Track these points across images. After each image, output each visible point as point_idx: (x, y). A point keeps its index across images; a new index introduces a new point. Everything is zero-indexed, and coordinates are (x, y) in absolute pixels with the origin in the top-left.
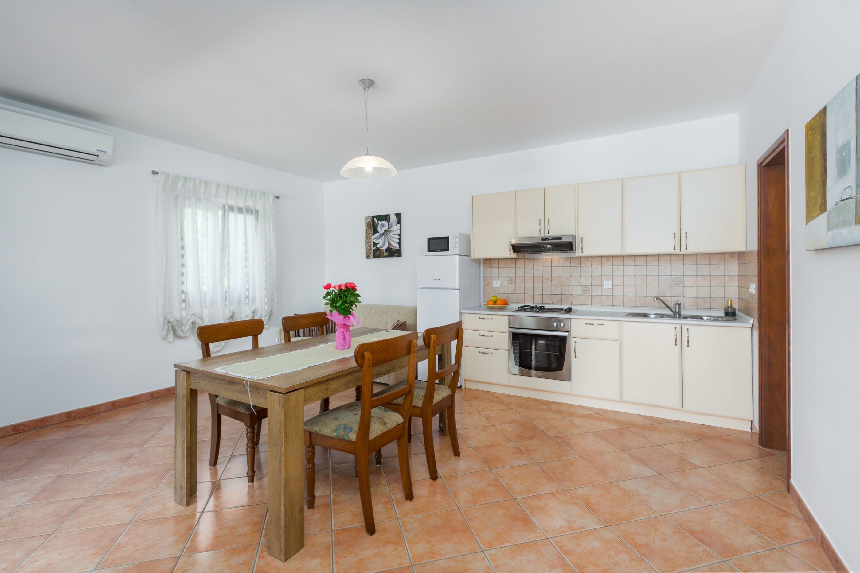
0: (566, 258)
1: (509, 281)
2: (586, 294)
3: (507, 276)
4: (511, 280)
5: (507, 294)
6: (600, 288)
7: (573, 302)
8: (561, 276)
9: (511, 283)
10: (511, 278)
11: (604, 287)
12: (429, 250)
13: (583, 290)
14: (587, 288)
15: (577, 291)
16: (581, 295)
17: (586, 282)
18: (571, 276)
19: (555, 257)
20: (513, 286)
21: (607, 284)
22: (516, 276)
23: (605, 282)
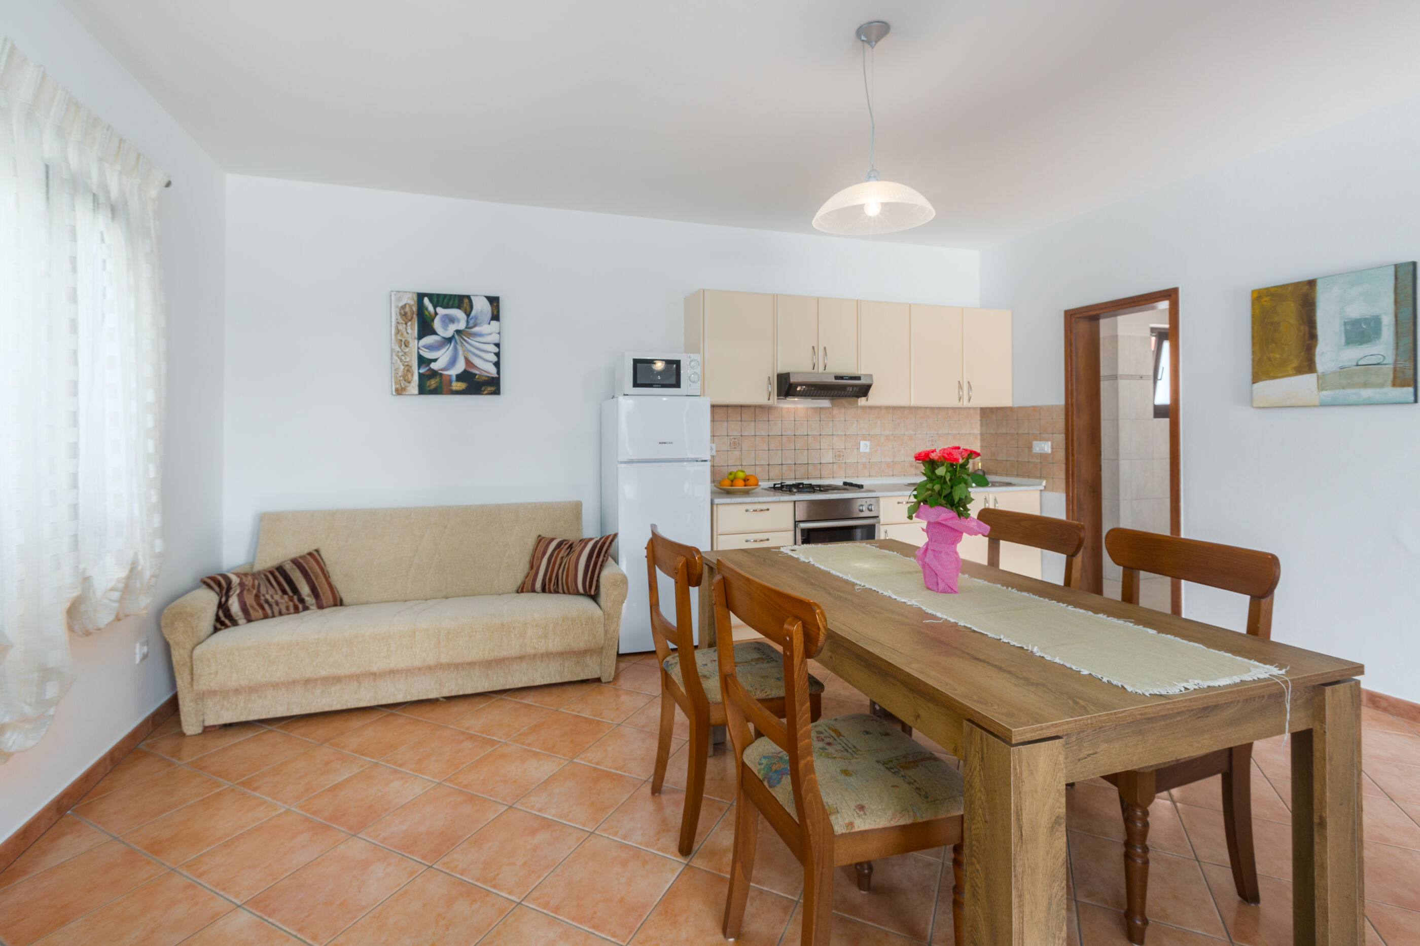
0: (814, 408)
1: (730, 444)
2: (839, 462)
3: (728, 436)
4: (735, 443)
5: (728, 466)
6: (855, 451)
7: (824, 473)
8: (807, 435)
9: (735, 448)
10: (734, 439)
11: (861, 450)
12: (636, 384)
13: (835, 456)
14: (840, 453)
15: (828, 458)
16: (833, 463)
17: (839, 444)
18: (820, 435)
19: (799, 406)
20: (737, 453)
21: (865, 446)
22: (741, 436)
23: (862, 443)
